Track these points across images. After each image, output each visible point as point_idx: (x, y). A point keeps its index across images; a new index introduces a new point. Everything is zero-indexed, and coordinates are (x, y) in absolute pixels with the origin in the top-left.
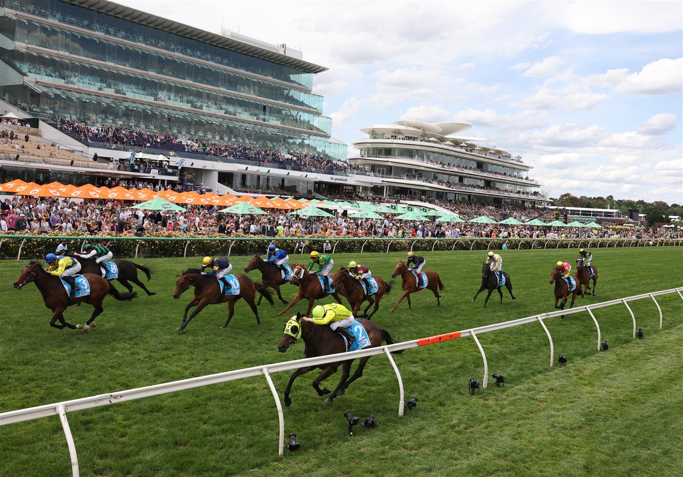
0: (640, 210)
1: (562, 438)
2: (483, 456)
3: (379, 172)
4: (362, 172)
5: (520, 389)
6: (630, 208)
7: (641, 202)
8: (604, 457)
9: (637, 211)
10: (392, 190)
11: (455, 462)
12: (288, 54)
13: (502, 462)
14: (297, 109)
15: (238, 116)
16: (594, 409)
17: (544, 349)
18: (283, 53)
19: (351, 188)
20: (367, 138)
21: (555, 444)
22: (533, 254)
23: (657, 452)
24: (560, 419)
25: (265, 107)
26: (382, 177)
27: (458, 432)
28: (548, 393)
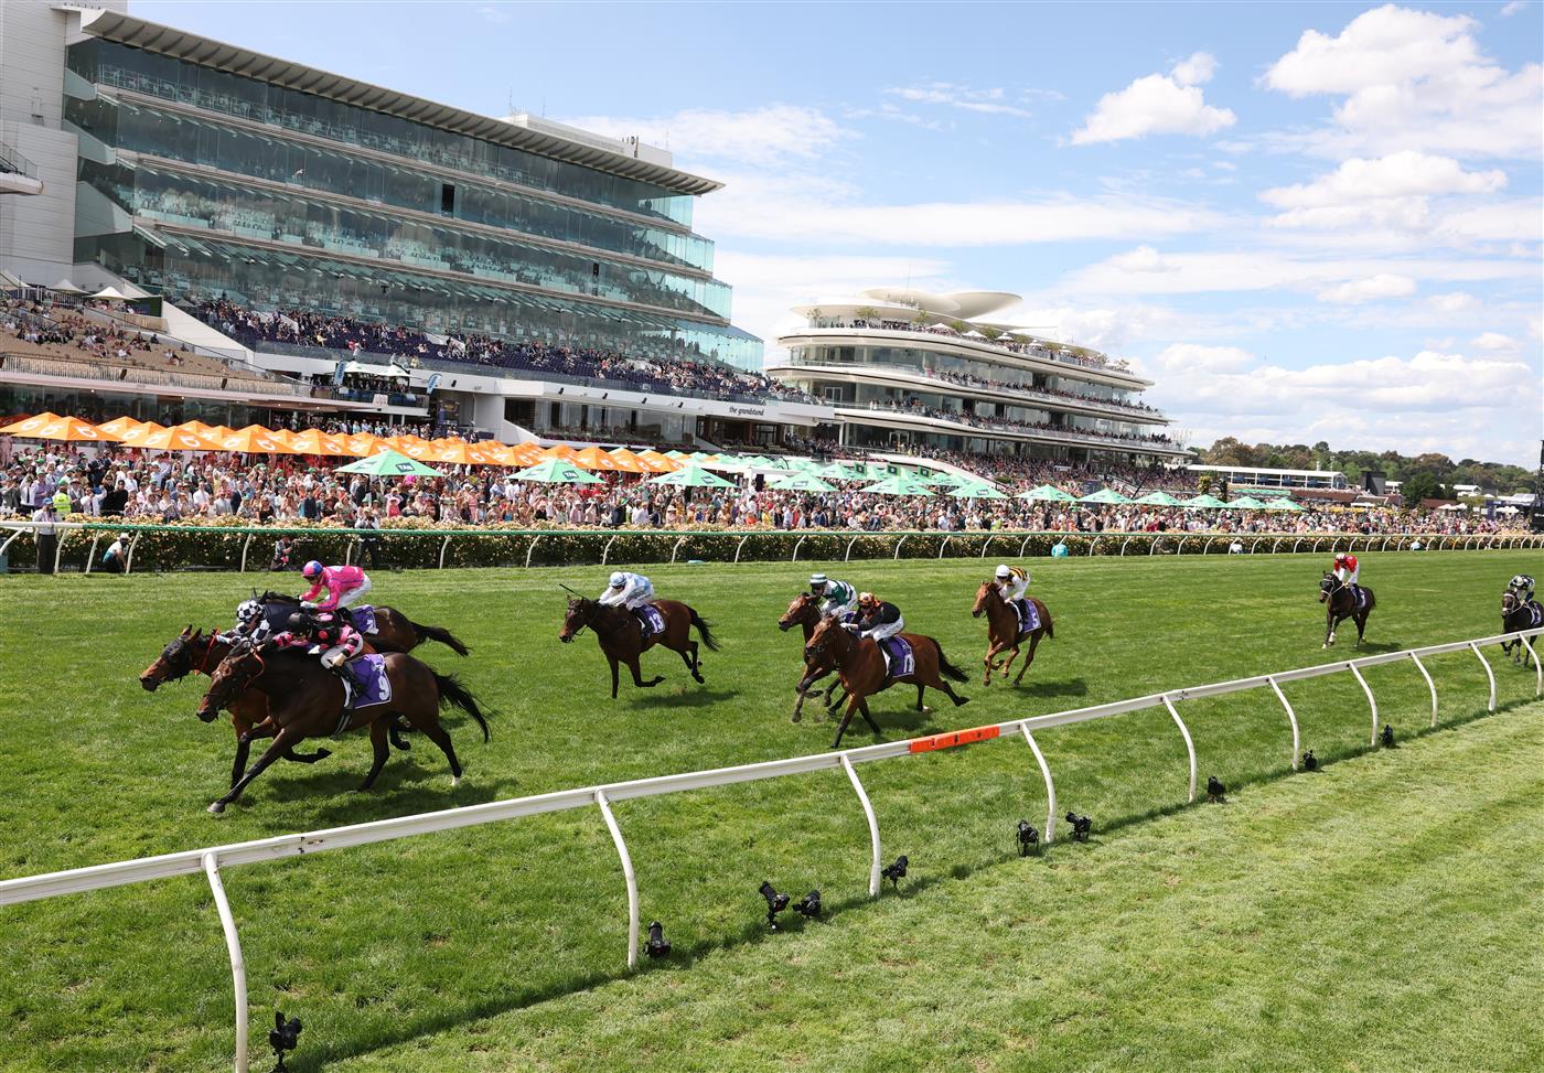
0: (1389, 472)
1: (1214, 949)
2: (1045, 982)
3: (829, 396)
4: (793, 395)
5: (1125, 848)
6: (1367, 469)
7: (1392, 456)
8: (1306, 995)
9: (1384, 476)
10: (855, 433)
11: (987, 993)
12: (643, 158)
13: (1085, 997)
14: (661, 270)
15: (544, 285)
16: (1284, 893)
17: (1177, 764)
18: (632, 156)
19: (771, 428)
20: (804, 326)
21: (1199, 962)
22: (1153, 565)
23: (1427, 990)
24: (1211, 911)
25: (596, 266)
26: (836, 406)
27: (996, 932)
28: (1183, 856)
